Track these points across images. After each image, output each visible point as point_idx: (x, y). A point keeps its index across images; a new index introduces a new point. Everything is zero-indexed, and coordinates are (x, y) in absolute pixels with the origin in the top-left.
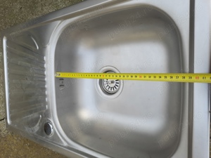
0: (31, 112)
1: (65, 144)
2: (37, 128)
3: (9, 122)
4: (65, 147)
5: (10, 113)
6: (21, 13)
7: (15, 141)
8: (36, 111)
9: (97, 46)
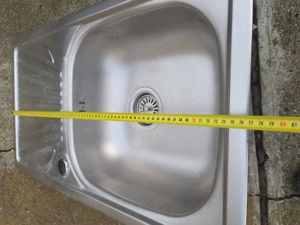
0: (43, 146)
1: (82, 187)
2: (50, 166)
3: (18, 158)
4: (82, 191)
5: (20, 147)
6: (41, 12)
7: (23, 180)
8: (49, 144)
9: (129, 60)
